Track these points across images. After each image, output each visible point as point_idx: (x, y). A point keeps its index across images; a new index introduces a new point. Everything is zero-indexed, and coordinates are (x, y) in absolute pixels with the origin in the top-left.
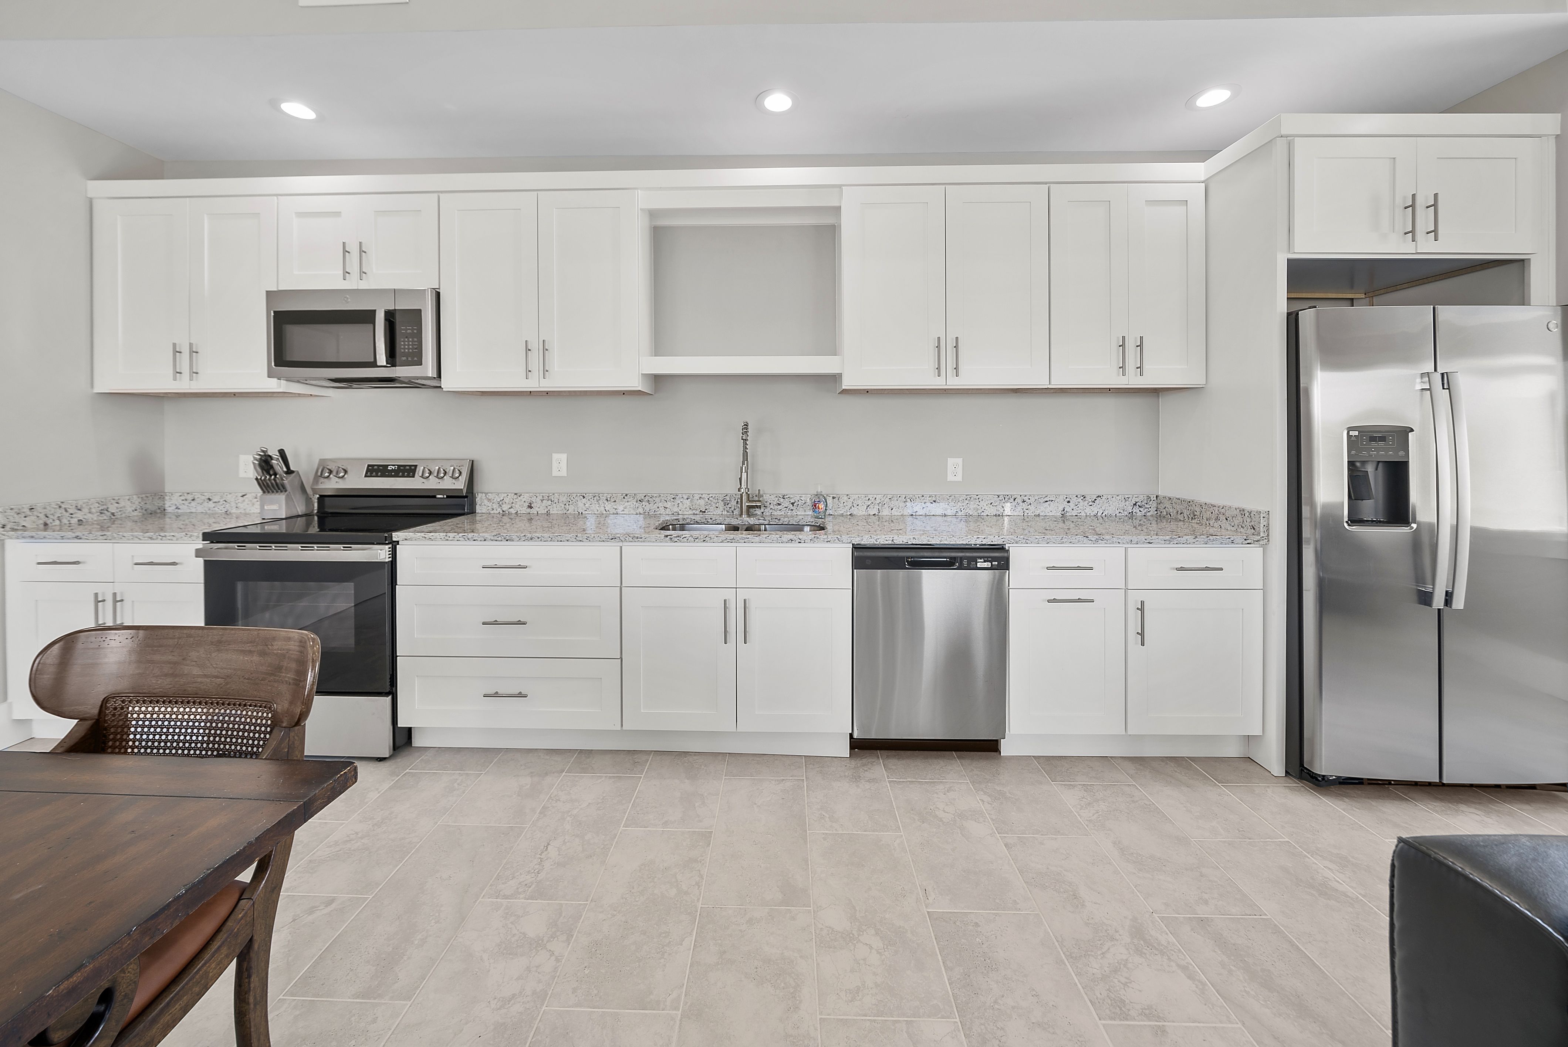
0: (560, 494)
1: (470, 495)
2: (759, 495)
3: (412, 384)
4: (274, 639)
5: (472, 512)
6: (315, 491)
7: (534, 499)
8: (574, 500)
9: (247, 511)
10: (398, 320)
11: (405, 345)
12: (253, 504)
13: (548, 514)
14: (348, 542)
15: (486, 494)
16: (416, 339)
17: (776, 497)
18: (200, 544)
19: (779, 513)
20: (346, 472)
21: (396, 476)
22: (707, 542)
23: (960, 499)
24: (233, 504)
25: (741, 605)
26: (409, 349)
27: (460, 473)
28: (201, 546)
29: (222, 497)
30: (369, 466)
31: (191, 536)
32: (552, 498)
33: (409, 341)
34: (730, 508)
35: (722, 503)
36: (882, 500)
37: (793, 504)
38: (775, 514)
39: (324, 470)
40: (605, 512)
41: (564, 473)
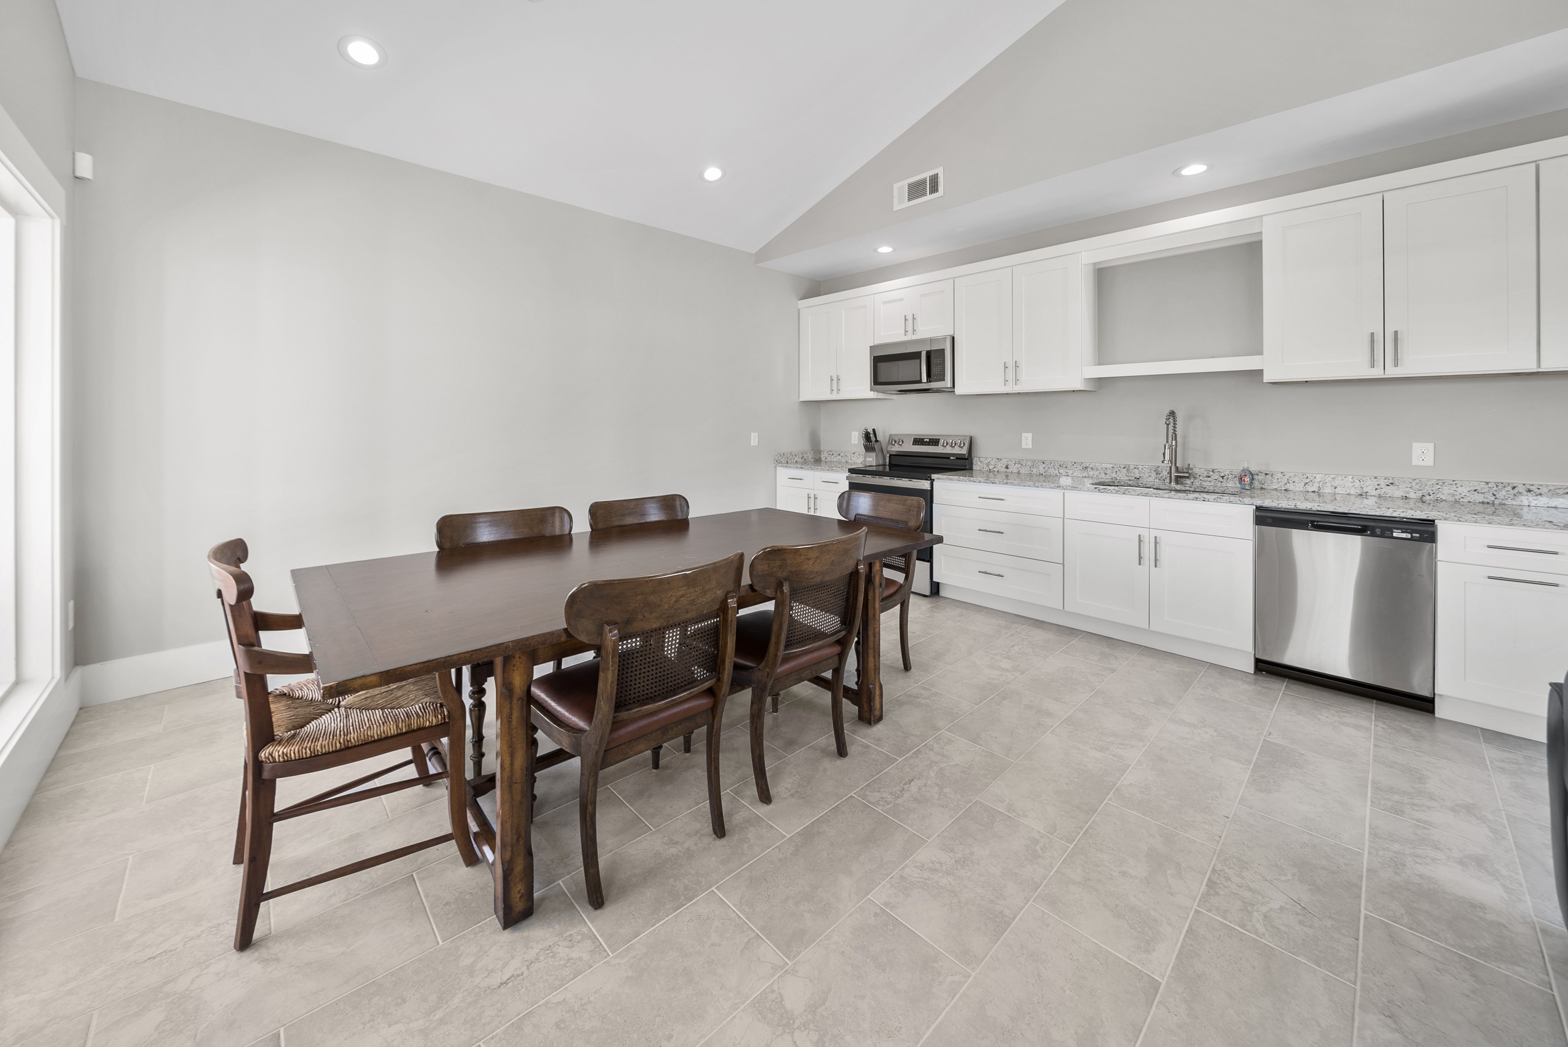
0: (1027, 460)
1: (969, 458)
2: (1189, 468)
3: (938, 391)
4: (907, 500)
5: (971, 469)
6: (888, 452)
7: (1009, 463)
8: (1037, 465)
9: (856, 462)
10: (932, 355)
11: (936, 370)
12: (858, 458)
13: (1019, 473)
14: (911, 478)
15: (979, 458)
16: (941, 366)
17: (1206, 470)
18: (848, 474)
19: (1208, 484)
20: (903, 442)
21: (929, 445)
22: (1126, 494)
23: (1429, 483)
24: (849, 458)
25: (1153, 540)
26: (938, 372)
27: (964, 444)
28: (848, 475)
29: (844, 454)
30: (914, 439)
31: (843, 470)
32: (1021, 462)
33: (938, 368)
34: (1162, 477)
35: (1155, 473)
36: (1323, 479)
37: (1223, 477)
38: (1205, 484)
39: (892, 441)
40: (1058, 474)
41: (1030, 446)
